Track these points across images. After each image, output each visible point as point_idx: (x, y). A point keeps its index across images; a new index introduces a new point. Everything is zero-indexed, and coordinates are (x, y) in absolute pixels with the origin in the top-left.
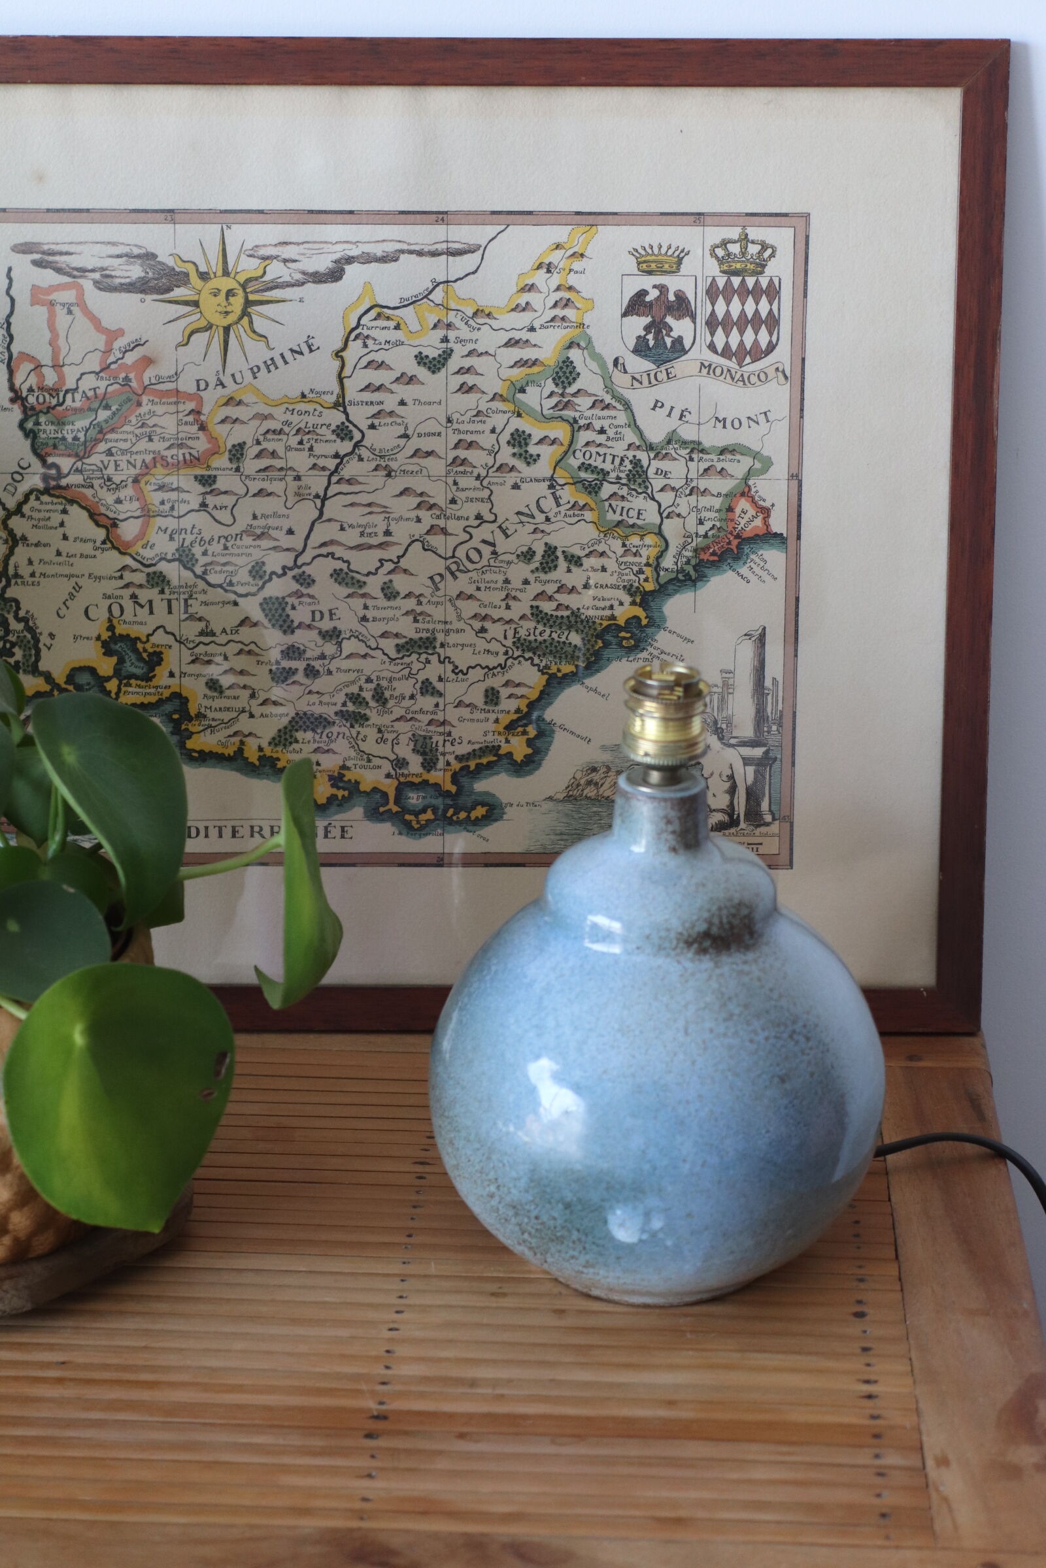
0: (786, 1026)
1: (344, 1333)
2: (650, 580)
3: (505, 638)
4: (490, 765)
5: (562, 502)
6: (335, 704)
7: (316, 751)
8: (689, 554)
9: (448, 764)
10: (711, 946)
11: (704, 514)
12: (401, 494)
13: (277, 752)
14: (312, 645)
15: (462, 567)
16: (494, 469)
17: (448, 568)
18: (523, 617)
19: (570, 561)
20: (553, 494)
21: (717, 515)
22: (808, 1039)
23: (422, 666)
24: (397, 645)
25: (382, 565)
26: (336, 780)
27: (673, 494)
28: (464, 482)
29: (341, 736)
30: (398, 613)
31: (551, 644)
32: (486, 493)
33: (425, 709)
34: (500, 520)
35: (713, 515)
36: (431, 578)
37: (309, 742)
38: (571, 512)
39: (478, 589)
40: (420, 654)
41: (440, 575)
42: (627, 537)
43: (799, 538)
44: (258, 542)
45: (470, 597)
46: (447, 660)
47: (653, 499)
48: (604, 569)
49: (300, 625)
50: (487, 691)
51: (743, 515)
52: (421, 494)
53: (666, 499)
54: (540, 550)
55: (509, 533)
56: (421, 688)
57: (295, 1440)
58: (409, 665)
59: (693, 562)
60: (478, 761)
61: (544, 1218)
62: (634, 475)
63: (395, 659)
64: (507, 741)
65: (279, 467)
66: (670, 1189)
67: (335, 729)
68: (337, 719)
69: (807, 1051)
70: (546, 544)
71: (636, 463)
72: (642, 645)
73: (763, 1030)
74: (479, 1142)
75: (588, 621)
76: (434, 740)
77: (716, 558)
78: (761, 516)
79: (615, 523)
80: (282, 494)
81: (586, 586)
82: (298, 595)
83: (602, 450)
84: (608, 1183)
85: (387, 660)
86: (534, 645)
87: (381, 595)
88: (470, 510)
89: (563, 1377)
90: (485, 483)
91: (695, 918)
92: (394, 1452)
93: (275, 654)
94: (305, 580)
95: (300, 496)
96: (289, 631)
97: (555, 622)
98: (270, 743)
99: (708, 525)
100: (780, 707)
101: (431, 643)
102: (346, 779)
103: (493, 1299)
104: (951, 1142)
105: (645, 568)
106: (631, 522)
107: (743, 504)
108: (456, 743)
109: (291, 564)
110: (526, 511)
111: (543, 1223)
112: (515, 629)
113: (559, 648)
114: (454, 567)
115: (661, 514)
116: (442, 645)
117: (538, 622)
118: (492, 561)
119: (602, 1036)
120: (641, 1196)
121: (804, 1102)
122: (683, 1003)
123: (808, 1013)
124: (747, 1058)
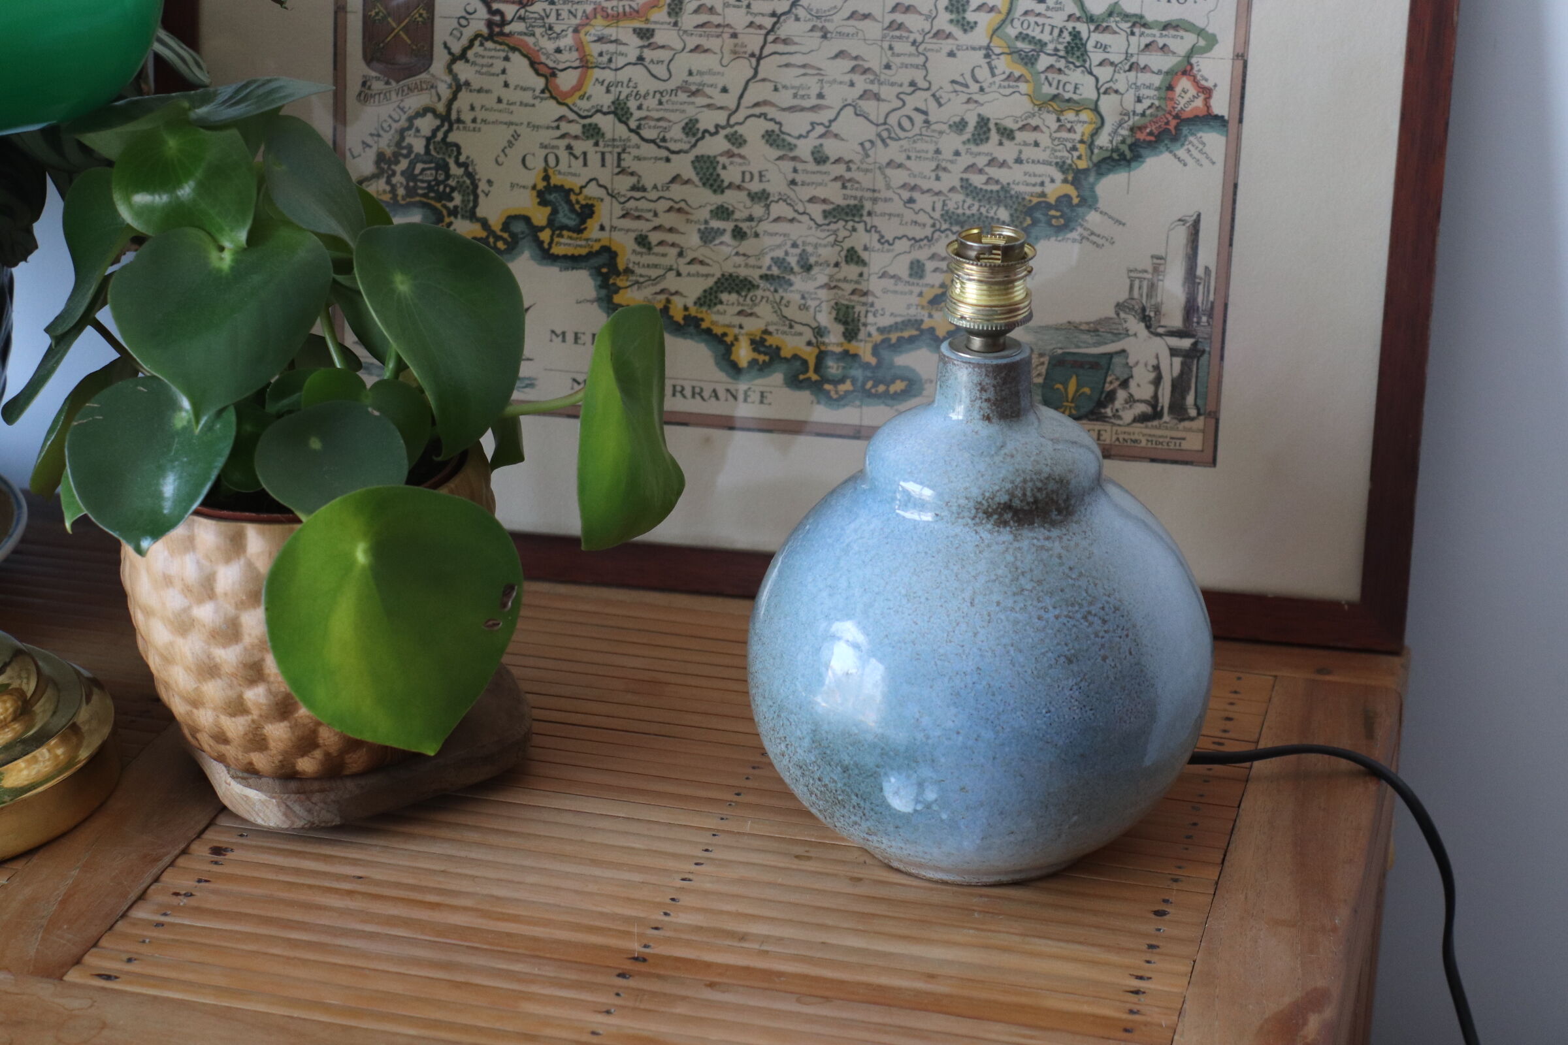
0: (1081, 606)
1: (637, 877)
2: (1084, 157)
3: (934, 209)
4: (912, 340)
5: (997, 72)
6: (760, 267)
7: (740, 313)
8: (1124, 132)
9: (870, 335)
10: (1012, 518)
11: (1144, 92)
12: (836, 56)
13: (701, 312)
14: (741, 206)
15: (893, 135)
16: (931, 35)
17: (879, 135)
18: (952, 189)
19: (1002, 134)
20: (989, 63)
21: (1156, 93)
22: (1104, 622)
23: (847, 233)
24: (824, 211)
25: (813, 128)
26: (758, 344)
27: (1111, 69)
28: (899, 47)
29: (764, 300)
30: (827, 178)
31: (979, 219)
32: (921, 59)
33: (849, 278)
34: (934, 88)
35: (1152, 93)
36: (862, 144)
37: (733, 304)
38: (1006, 83)
39: (909, 158)
40: (847, 221)
41: (871, 142)
42: (1062, 111)
43: (1241, 121)
44: (693, 99)
45: (900, 166)
46: (873, 230)
47: (1091, 73)
48: (1036, 144)
49: (730, 186)
50: (912, 263)
51: (1183, 95)
52: (856, 58)
53: (1104, 73)
54: (972, 121)
55: (942, 101)
56: (846, 257)
57: (549, 971)
58: (835, 232)
59: (1129, 141)
60: (899, 334)
61: (826, 781)
62: (1072, 48)
63: (821, 226)
64: (930, 316)
65: (716, 23)
66: (943, 760)
67: (759, 293)
68: (757, 281)
69: (1101, 634)
70: (979, 115)
71: (1076, 35)
72: (1072, 225)
73: (1055, 608)
74: (772, 699)
75: (1017, 197)
76: (857, 309)
77: (1152, 138)
78: (1202, 97)
79: (1049, 97)
80: (718, 51)
81: (1019, 161)
82: (730, 154)
83: (1040, 20)
84: (882, 749)
85: (814, 226)
86: (962, 219)
87: (810, 159)
88: (905, 76)
89: (834, 942)
90: (921, 49)
91: (997, 488)
92: (639, 993)
93: (704, 214)
94: (737, 140)
95: (736, 54)
96: (719, 191)
97: (984, 196)
98: (695, 303)
99: (1146, 103)
100: (1211, 297)
101: (858, 210)
102: (767, 344)
103: (796, 861)
105: (1079, 146)
106: (1067, 96)
107: (1184, 83)
108: (878, 315)
109: (723, 122)
110: (960, 79)
111: (825, 786)
112: (944, 201)
113: (987, 224)
114: (885, 134)
115: (1098, 89)
116: (869, 214)
117: (967, 195)
118: (924, 130)
119: (888, 600)
120: (914, 765)
121: (1092, 686)
122: (973, 574)
123: (1109, 596)
124: (1033, 634)
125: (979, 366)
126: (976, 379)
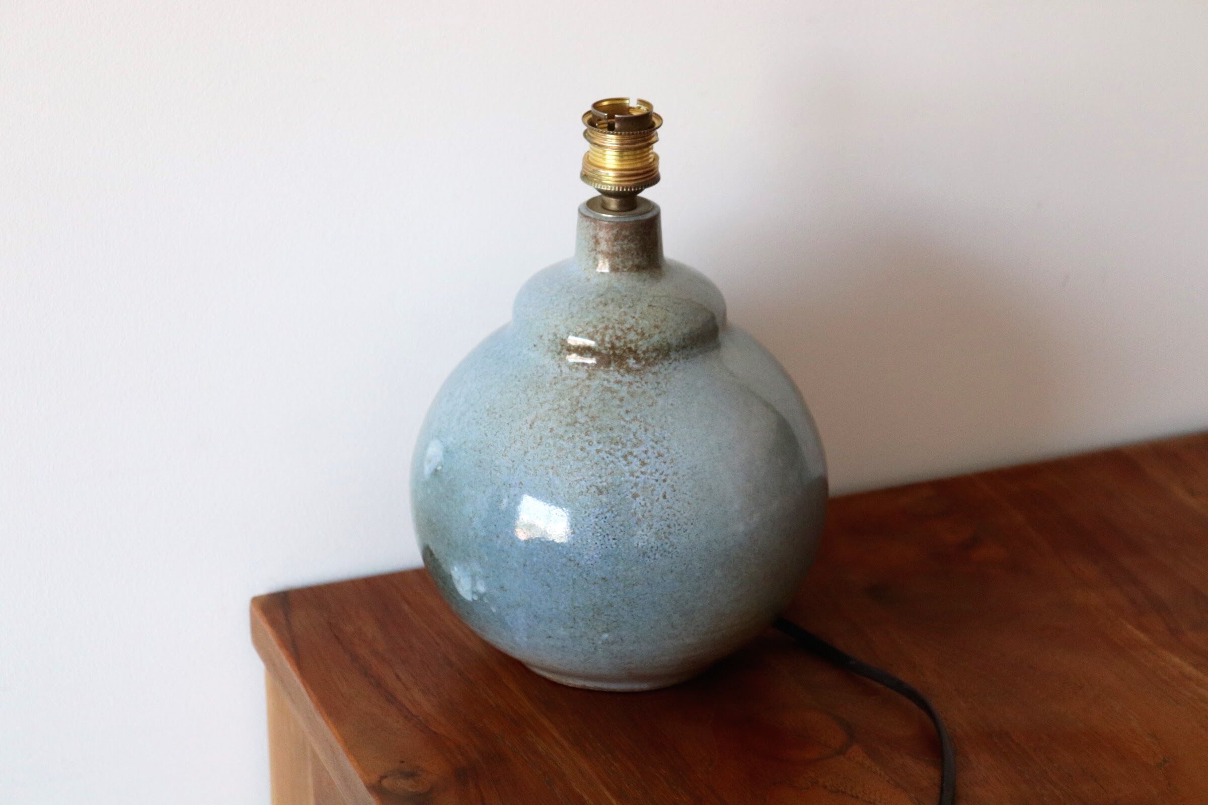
0: (624, 445)
22: (643, 464)
69: (637, 474)
73: (599, 443)
119: (476, 412)
121: (618, 518)
122: (541, 401)
123: (656, 443)
124: (572, 462)
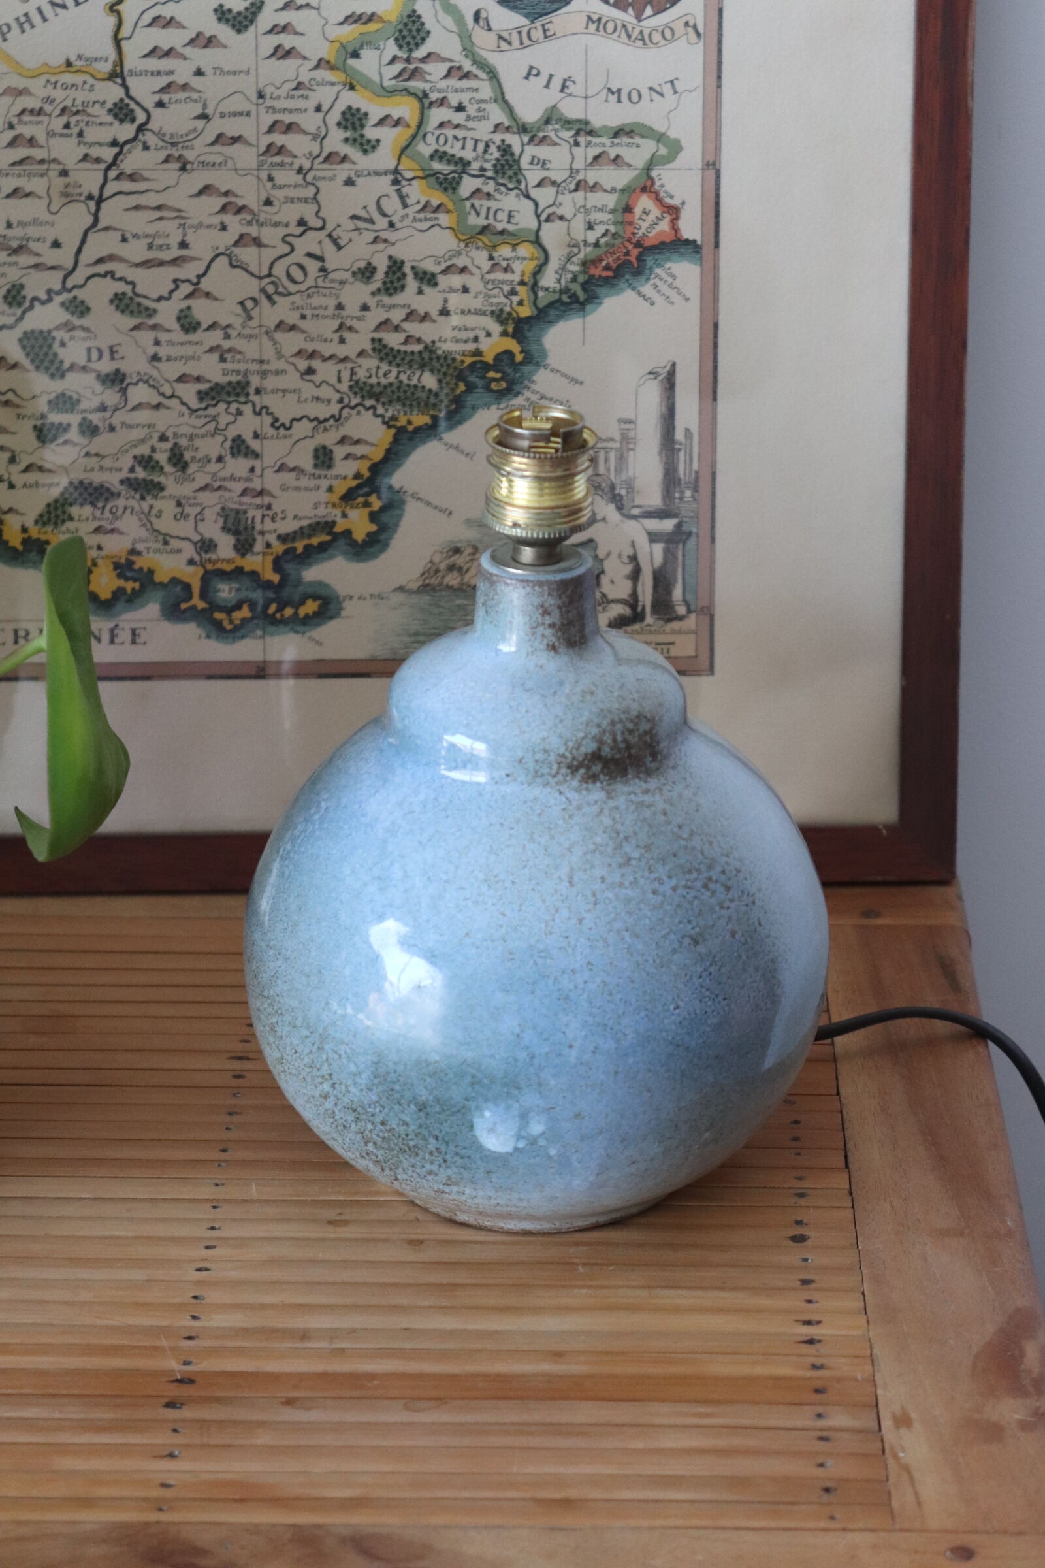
0: (699, 871)
1: (138, 1275)
2: (526, 303)
3: (339, 380)
4: (322, 548)
5: (409, 201)
6: (120, 470)
7: (98, 530)
8: (575, 268)
9: (268, 545)
10: (602, 771)
11: (596, 216)
12: (201, 193)
13: (46, 533)
14: (88, 393)
15: (281, 289)
16: (321, 159)
17: (263, 291)
18: (362, 353)
19: (422, 280)
20: (398, 191)
21: (611, 216)
22: (728, 888)
23: (231, 419)
24: (199, 392)
25: (177, 287)
26: (123, 568)
27: (554, 189)
28: (282, 177)
29: (128, 511)
30: (199, 350)
31: (399, 388)
32: (311, 191)
33: (237, 474)
34: (330, 227)
35: (605, 217)
36: (242, 303)
37: (87, 519)
38: (421, 215)
39: (303, 317)
40: (229, 403)
41: (254, 299)
42: (494, 247)
43: (717, 245)
44: (14, 259)
45: (293, 328)
46: (264, 411)
47: (528, 196)
48: (465, 290)
49: (72, 367)
50: (316, 450)
51: (644, 217)
52: (226, 194)
53: (545, 196)
54: (382, 265)
55: (342, 243)
56: (232, 448)
57: (74, 1412)
58: (214, 418)
59: (581, 279)
60: (306, 542)
61: (393, 1123)
62: (503, 166)
63: (197, 410)
64: (344, 515)
65: (39, 158)
66: (552, 1082)
67: (121, 503)
68: (123, 489)
69: (727, 904)
70: (390, 257)
71: (505, 149)
72: (517, 388)
73: (670, 877)
74: (308, 1027)
75: (446, 358)
76: (250, 514)
77: (610, 274)
78: (668, 218)
79: (478, 230)
80: (45, 195)
81: (444, 312)
82: (69, 327)
83: (460, 133)
84: (473, 1077)
85: (187, 412)
86: (377, 390)
87: (176, 326)
88: (291, 213)
89: (419, 1326)
90: (309, 177)
91: (581, 735)
92: (203, 1425)
93: (42, 405)
94: (80, 308)
95: (68, 197)
96: (58, 375)
97: (403, 359)
98: (36, 522)
99: (600, 230)
100: (695, 466)
101: (243, 388)
102: (136, 567)
103: (330, 1228)
104: (917, 1019)
105: (518, 288)
106: (499, 227)
107: (645, 202)
108: (277, 519)
109: (57, 286)
110: (363, 214)
111: (391, 1130)
112: (352, 369)
113: (409, 394)
114: (271, 289)
115: (538, 216)
116: (258, 391)
117: (382, 359)
118: (320, 281)
119: (463, 888)
120: (516, 1092)
121: (723, 970)
122: (567, 845)
123: (727, 856)
124: (649, 913)
125: (540, 584)
126: (537, 601)
